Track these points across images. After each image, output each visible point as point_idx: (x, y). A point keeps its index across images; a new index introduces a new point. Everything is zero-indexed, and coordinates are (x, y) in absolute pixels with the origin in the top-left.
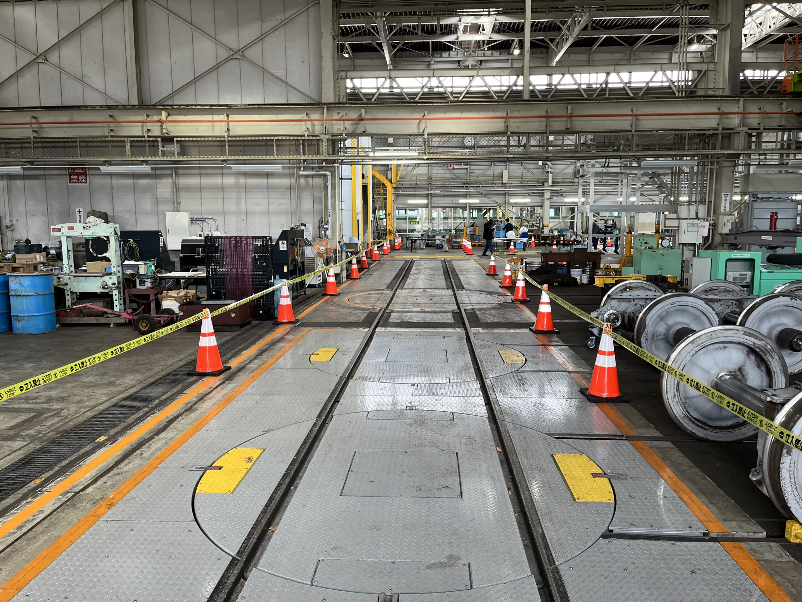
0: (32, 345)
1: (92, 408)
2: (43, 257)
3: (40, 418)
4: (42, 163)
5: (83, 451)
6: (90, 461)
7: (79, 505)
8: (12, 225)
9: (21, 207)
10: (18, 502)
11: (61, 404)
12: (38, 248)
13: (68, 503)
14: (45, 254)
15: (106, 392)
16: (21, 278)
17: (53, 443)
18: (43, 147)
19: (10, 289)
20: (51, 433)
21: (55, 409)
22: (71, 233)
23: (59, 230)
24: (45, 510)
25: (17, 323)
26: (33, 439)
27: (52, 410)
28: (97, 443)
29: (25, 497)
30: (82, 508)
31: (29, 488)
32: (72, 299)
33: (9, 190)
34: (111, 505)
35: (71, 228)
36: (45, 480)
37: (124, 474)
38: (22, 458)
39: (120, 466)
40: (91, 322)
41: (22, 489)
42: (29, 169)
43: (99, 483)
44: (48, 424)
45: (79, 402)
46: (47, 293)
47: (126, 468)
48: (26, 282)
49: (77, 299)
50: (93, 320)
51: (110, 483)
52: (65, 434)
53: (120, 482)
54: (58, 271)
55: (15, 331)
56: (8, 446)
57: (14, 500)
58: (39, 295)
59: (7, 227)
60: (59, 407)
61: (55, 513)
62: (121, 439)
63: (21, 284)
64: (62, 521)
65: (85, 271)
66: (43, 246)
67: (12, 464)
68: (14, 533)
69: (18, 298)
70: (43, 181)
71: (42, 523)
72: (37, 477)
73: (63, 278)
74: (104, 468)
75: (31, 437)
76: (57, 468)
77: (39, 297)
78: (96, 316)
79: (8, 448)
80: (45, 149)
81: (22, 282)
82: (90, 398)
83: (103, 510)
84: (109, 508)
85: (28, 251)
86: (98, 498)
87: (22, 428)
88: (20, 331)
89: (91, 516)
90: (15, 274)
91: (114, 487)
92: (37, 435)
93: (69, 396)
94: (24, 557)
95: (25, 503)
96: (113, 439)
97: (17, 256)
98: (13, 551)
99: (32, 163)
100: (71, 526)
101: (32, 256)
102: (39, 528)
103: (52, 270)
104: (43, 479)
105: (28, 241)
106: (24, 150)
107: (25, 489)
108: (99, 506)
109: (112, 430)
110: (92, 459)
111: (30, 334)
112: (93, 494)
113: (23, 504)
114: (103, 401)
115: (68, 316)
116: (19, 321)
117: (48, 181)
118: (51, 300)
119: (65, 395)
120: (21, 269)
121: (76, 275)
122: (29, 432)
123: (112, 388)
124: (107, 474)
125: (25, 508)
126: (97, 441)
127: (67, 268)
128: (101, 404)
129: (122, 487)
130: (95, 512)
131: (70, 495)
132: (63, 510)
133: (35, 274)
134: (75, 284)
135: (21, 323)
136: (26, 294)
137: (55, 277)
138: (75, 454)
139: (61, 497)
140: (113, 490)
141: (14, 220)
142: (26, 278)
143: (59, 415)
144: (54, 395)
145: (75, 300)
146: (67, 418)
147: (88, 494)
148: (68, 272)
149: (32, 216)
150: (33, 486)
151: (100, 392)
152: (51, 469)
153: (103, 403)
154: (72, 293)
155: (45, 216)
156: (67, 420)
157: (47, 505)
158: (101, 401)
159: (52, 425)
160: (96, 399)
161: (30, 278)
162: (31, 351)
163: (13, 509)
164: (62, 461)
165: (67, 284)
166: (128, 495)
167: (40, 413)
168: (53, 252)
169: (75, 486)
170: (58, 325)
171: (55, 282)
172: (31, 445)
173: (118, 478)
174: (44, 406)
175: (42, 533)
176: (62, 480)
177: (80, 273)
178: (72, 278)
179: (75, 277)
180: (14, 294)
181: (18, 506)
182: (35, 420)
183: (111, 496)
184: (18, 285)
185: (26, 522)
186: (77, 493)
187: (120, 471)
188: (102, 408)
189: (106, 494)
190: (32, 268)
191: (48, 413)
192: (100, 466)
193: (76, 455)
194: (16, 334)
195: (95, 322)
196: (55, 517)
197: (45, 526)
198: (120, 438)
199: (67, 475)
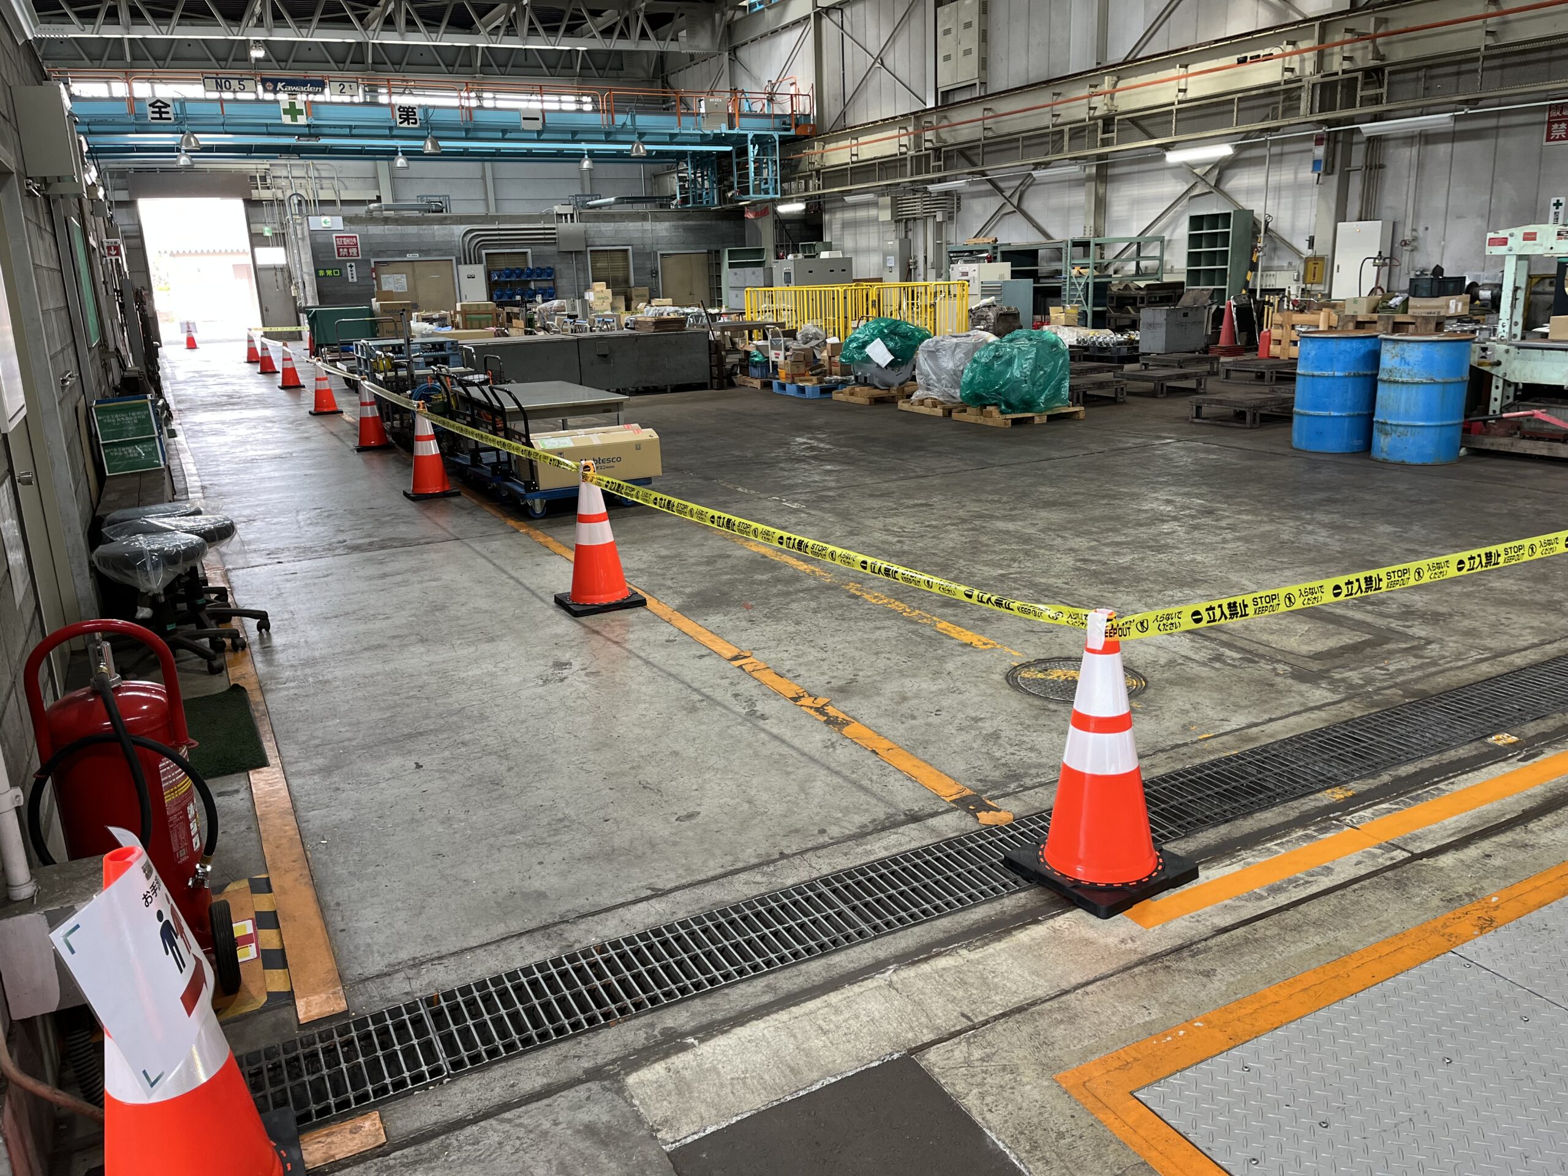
0: (1401, 487)
1: (1497, 655)
2: (1464, 304)
3: (1379, 649)
4: (1496, 101)
5: (1452, 755)
6: (1462, 786)
7: (1414, 891)
8: (1415, 239)
9: (1438, 202)
10: (1287, 827)
11: (1429, 628)
12: (1455, 286)
13: (1389, 874)
14: (1467, 297)
15: (1536, 623)
16: (1405, 345)
17: (1392, 714)
18: (1502, 67)
19: (1381, 366)
20: (1393, 690)
21: (1413, 638)
22: (1530, 249)
23: (1504, 242)
24: (1338, 869)
25: (1382, 438)
26: (1353, 693)
27: (1407, 637)
28: (1490, 745)
29: (1303, 821)
30: (1417, 900)
31: (1319, 804)
32: (1505, 396)
33: (1421, 166)
34: (1487, 924)
35: (1530, 237)
36: (1353, 796)
37: (1536, 851)
38: (1320, 730)
39: (1531, 826)
40: (1537, 453)
41: (1302, 801)
42: (1467, 117)
43: (1472, 852)
44: (1392, 668)
45: (1471, 633)
46: (1453, 379)
47: (1546, 838)
48: (1415, 354)
49: (1516, 397)
50: (1541, 448)
51: (1497, 862)
52: (1424, 701)
53: (1524, 868)
54: (1486, 334)
55: (1376, 453)
56: (1301, 694)
57: (1282, 819)
58: (1435, 383)
59: (1405, 243)
60: (1423, 634)
61: (1356, 886)
62: (1549, 754)
63: (1403, 359)
64: (1364, 915)
65: (1545, 336)
66: (1467, 282)
67: (1298, 737)
68: (1260, 898)
69: (1393, 386)
70: (1489, 143)
71: (1322, 898)
72: (1339, 784)
73: (1494, 350)
74: (1492, 815)
75: (1351, 686)
76: (1385, 778)
77: (1436, 387)
78: (1551, 440)
79: (1298, 698)
80: (1507, 71)
81: (1406, 355)
82: (1496, 629)
83: (1465, 926)
84: (1482, 929)
85: (1435, 293)
86: (1460, 890)
87: (1338, 662)
88: (1384, 456)
89: (1435, 930)
90: (1396, 337)
91: (1506, 877)
92: (1362, 686)
93: (1451, 615)
94: (1264, 964)
95: (1300, 837)
96: (1528, 749)
97: (1413, 301)
98: (1247, 940)
99: (1473, 103)
100: (1382, 936)
101: (1441, 301)
102: (1313, 910)
103: (1473, 332)
104: (1350, 794)
105: (1438, 270)
106: (1463, 78)
107: (1309, 803)
108: (1459, 912)
109: (1532, 724)
110: (1469, 784)
111: (1402, 464)
112: (1453, 875)
113: (1294, 835)
114: (1525, 644)
115: (1487, 434)
116: (1386, 434)
117: (1501, 141)
118: (1458, 397)
119: (1442, 609)
120: (1411, 327)
121: (1524, 343)
122: (1350, 673)
123: (1552, 617)
124: (1496, 834)
125: (1297, 848)
126: (1490, 740)
127: (1507, 329)
128: (1519, 651)
129: (1527, 887)
130: (1445, 926)
131: (1400, 855)
132: (1375, 887)
133: (1435, 338)
134: (1516, 364)
135: (1389, 439)
136: (1409, 380)
137: (1476, 347)
138: (1434, 758)
139: (1379, 851)
140: (1503, 884)
141: (1421, 229)
142: (1416, 345)
143: (1420, 653)
144: (1419, 605)
145: (1511, 400)
146: (1434, 663)
147: (1441, 869)
148: (1506, 336)
149: (1458, 217)
150: (1326, 802)
151: (1522, 620)
152: (1373, 776)
153: (1526, 649)
154: (1507, 383)
155: (1482, 216)
156: (1433, 670)
157: (1342, 860)
158: (1521, 643)
159: (1400, 671)
160: (1512, 636)
161: (1423, 347)
162: (1397, 500)
163: (1271, 840)
164: (1401, 763)
165: (1498, 363)
166: (1535, 914)
167: (1382, 637)
168: (1485, 294)
169: (1415, 838)
170: (1463, 451)
171: (1474, 359)
172: (1346, 706)
173: (1521, 856)
174: (1394, 624)
175: (1318, 924)
176: (1389, 811)
177: (1534, 339)
178: (1512, 349)
179: (1519, 347)
180: (1385, 378)
181: (1284, 836)
182: (1368, 651)
183: (1494, 899)
184: (1397, 359)
185: (1290, 882)
186: (1415, 857)
187: (1530, 839)
188: (1518, 660)
189: (1482, 888)
190: (1432, 326)
191: (1398, 641)
192: (1483, 808)
193: (1433, 760)
194: (1376, 460)
195: (1544, 452)
196: (1354, 898)
197: (1326, 908)
198: (1546, 750)
199: (1405, 803)
